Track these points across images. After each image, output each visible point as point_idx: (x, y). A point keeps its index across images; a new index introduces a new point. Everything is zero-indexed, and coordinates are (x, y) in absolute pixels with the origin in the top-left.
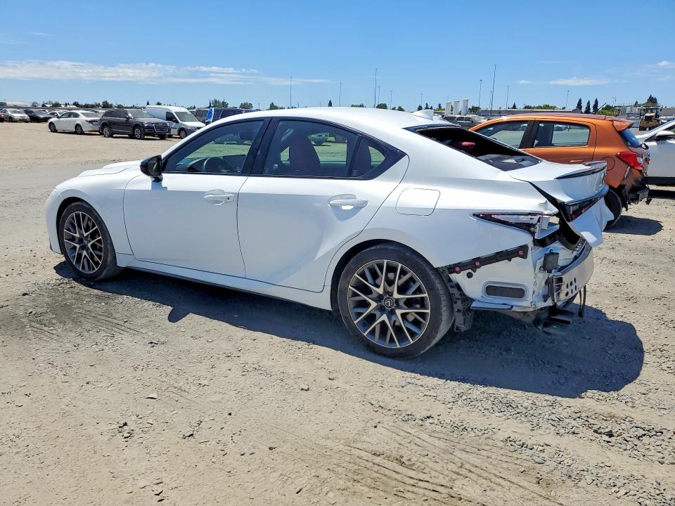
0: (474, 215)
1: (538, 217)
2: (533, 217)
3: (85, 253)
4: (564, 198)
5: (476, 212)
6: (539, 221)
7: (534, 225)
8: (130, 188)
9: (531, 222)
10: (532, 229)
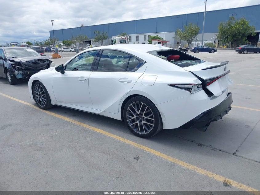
0: (169, 85)
1: (192, 85)
2: (190, 85)
3: (41, 100)
4: (204, 78)
5: (170, 84)
6: (193, 87)
7: (191, 88)
8: (54, 76)
9: (190, 87)
10: (191, 90)
